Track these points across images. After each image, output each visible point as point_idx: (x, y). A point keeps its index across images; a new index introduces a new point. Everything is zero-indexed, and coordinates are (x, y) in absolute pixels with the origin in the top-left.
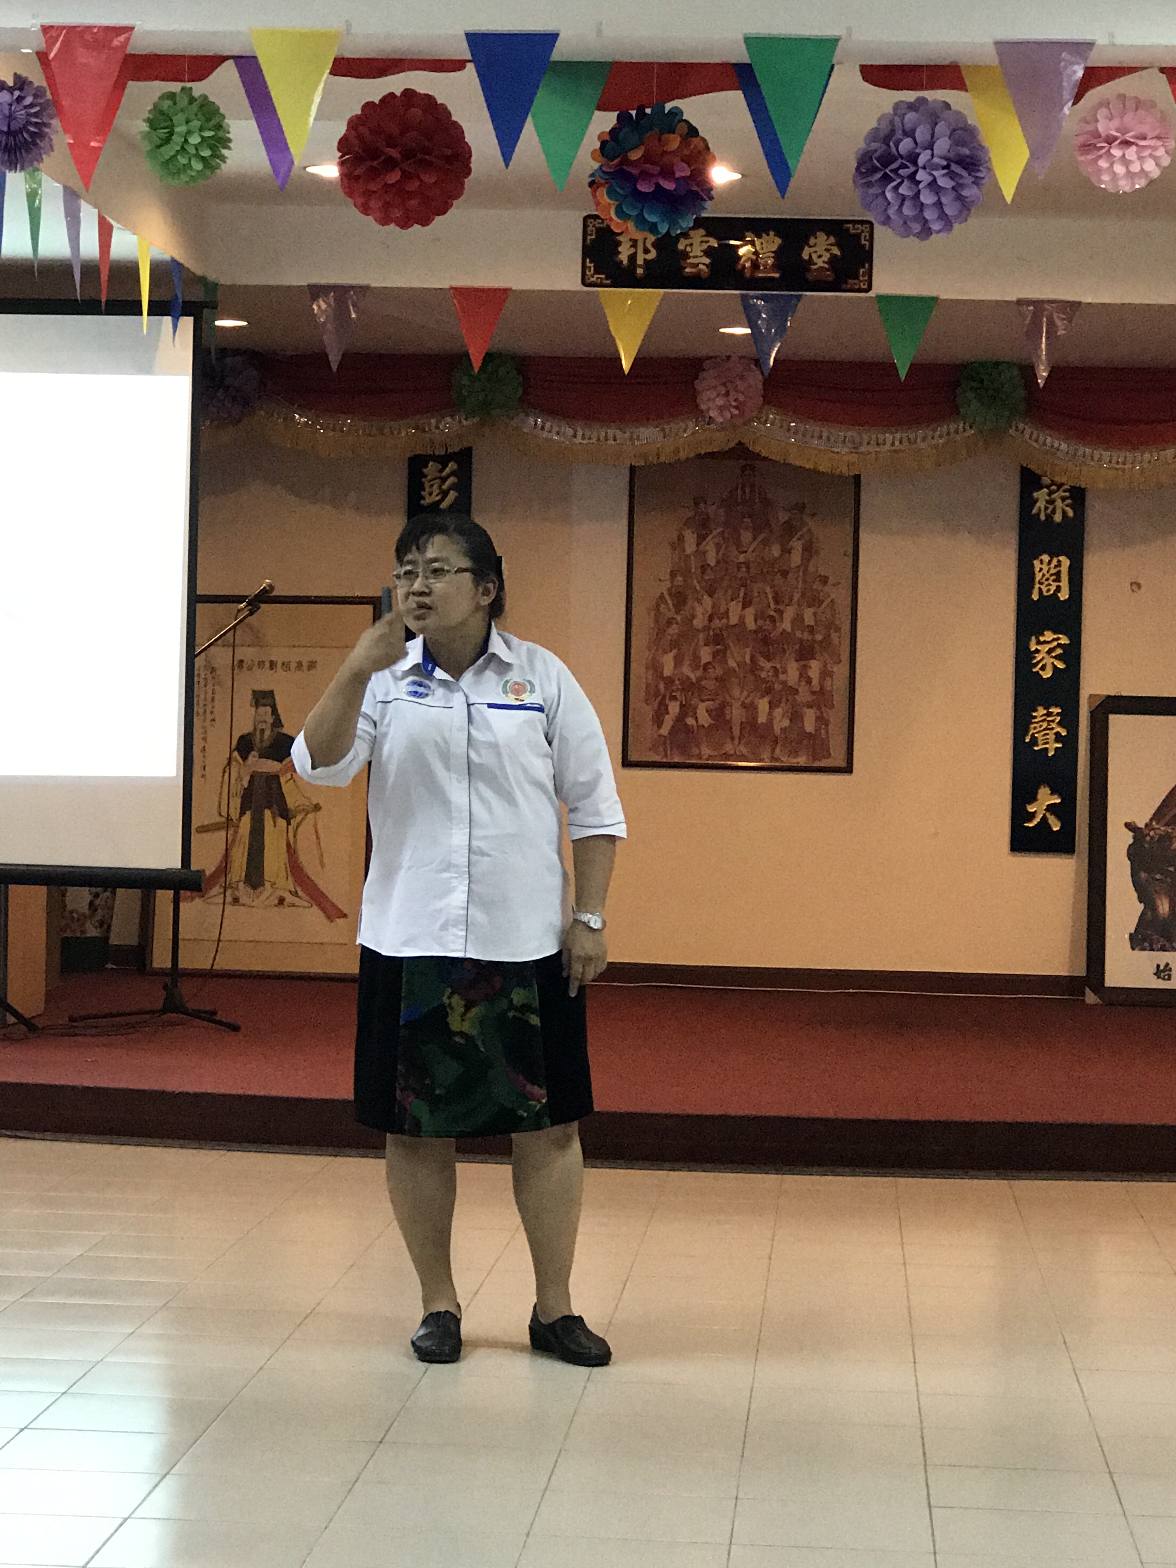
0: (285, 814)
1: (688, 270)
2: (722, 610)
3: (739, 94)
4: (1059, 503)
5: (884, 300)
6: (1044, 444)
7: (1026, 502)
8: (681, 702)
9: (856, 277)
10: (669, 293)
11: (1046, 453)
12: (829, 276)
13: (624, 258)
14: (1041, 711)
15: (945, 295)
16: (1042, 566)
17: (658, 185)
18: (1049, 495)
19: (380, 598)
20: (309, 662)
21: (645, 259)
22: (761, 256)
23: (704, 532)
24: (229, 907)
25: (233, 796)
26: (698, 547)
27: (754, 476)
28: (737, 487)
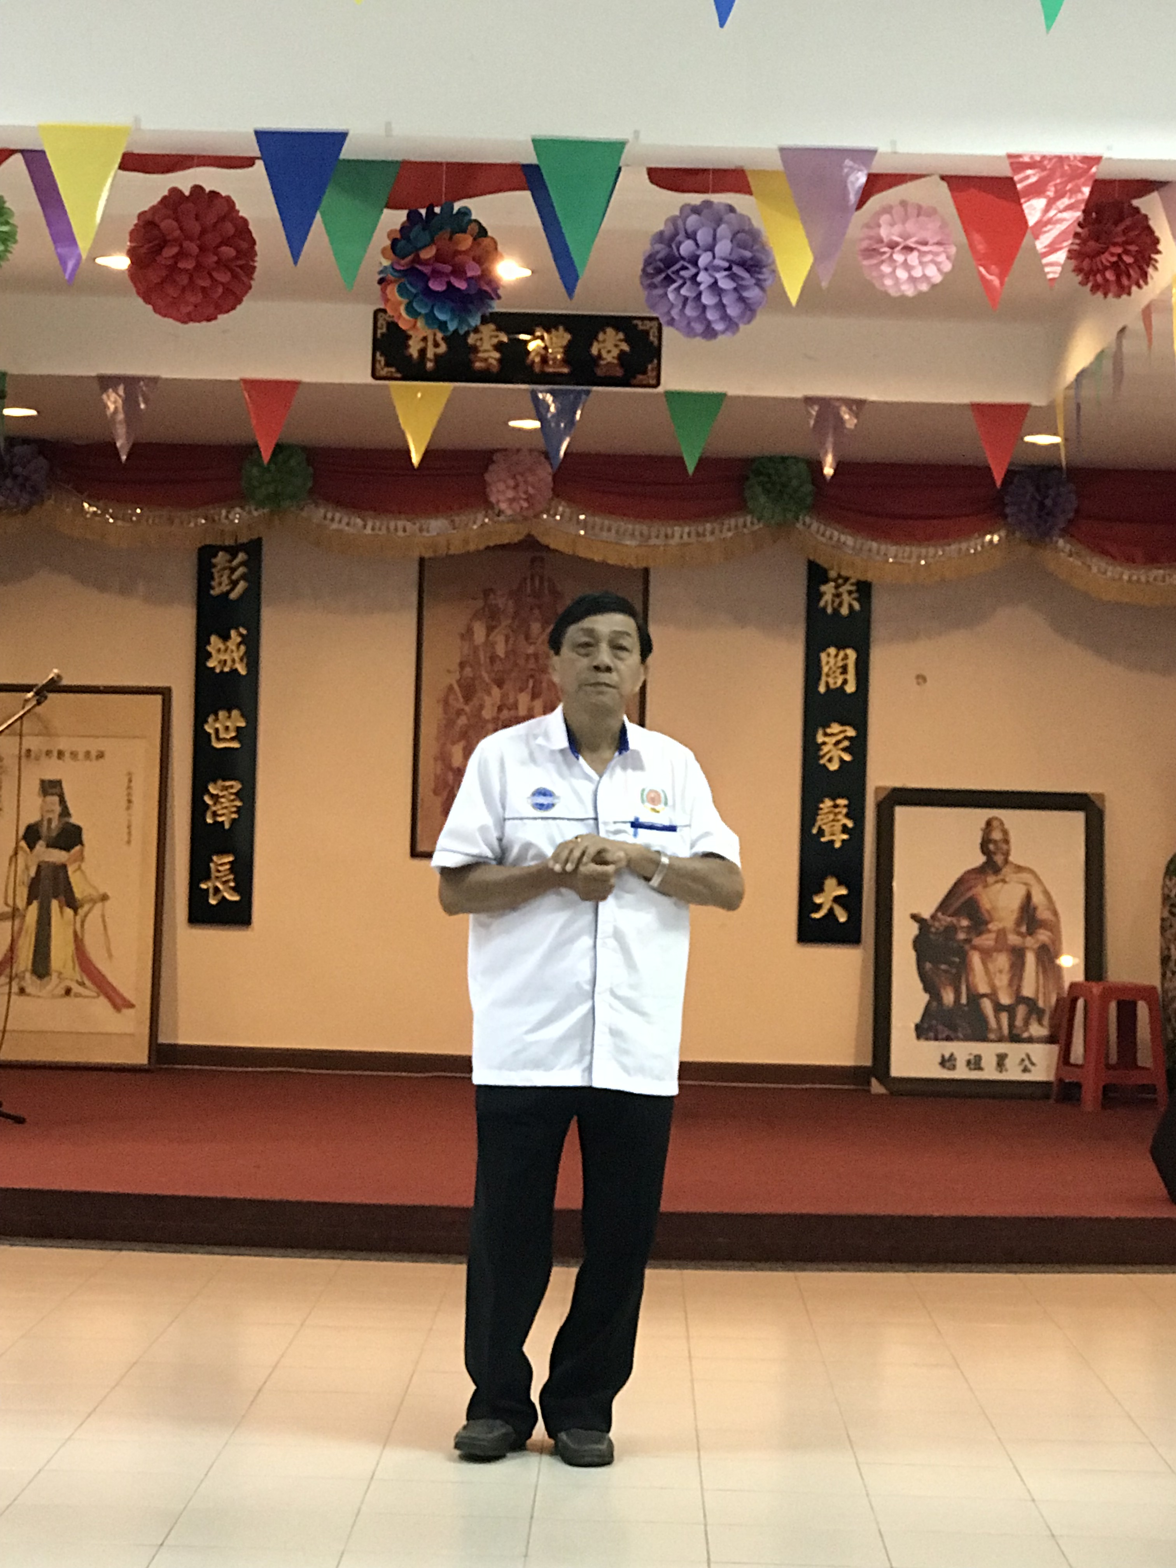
0: (72, 903)
1: (478, 365)
2: (511, 700)
3: (527, 194)
4: (846, 598)
5: (672, 396)
6: (831, 538)
7: (813, 595)
9: (644, 372)
10: (459, 388)
11: (833, 547)
12: (619, 372)
13: (414, 351)
14: (828, 803)
15: (732, 391)
16: (829, 659)
17: (449, 284)
18: (837, 587)
19: (170, 688)
20: (97, 752)
21: (435, 353)
22: (550, 351)
23: (494, 623)
24: (15, 997)
25: (20, 885)
26: (487, 638)
27: (543, 568)
28: (527, 577)
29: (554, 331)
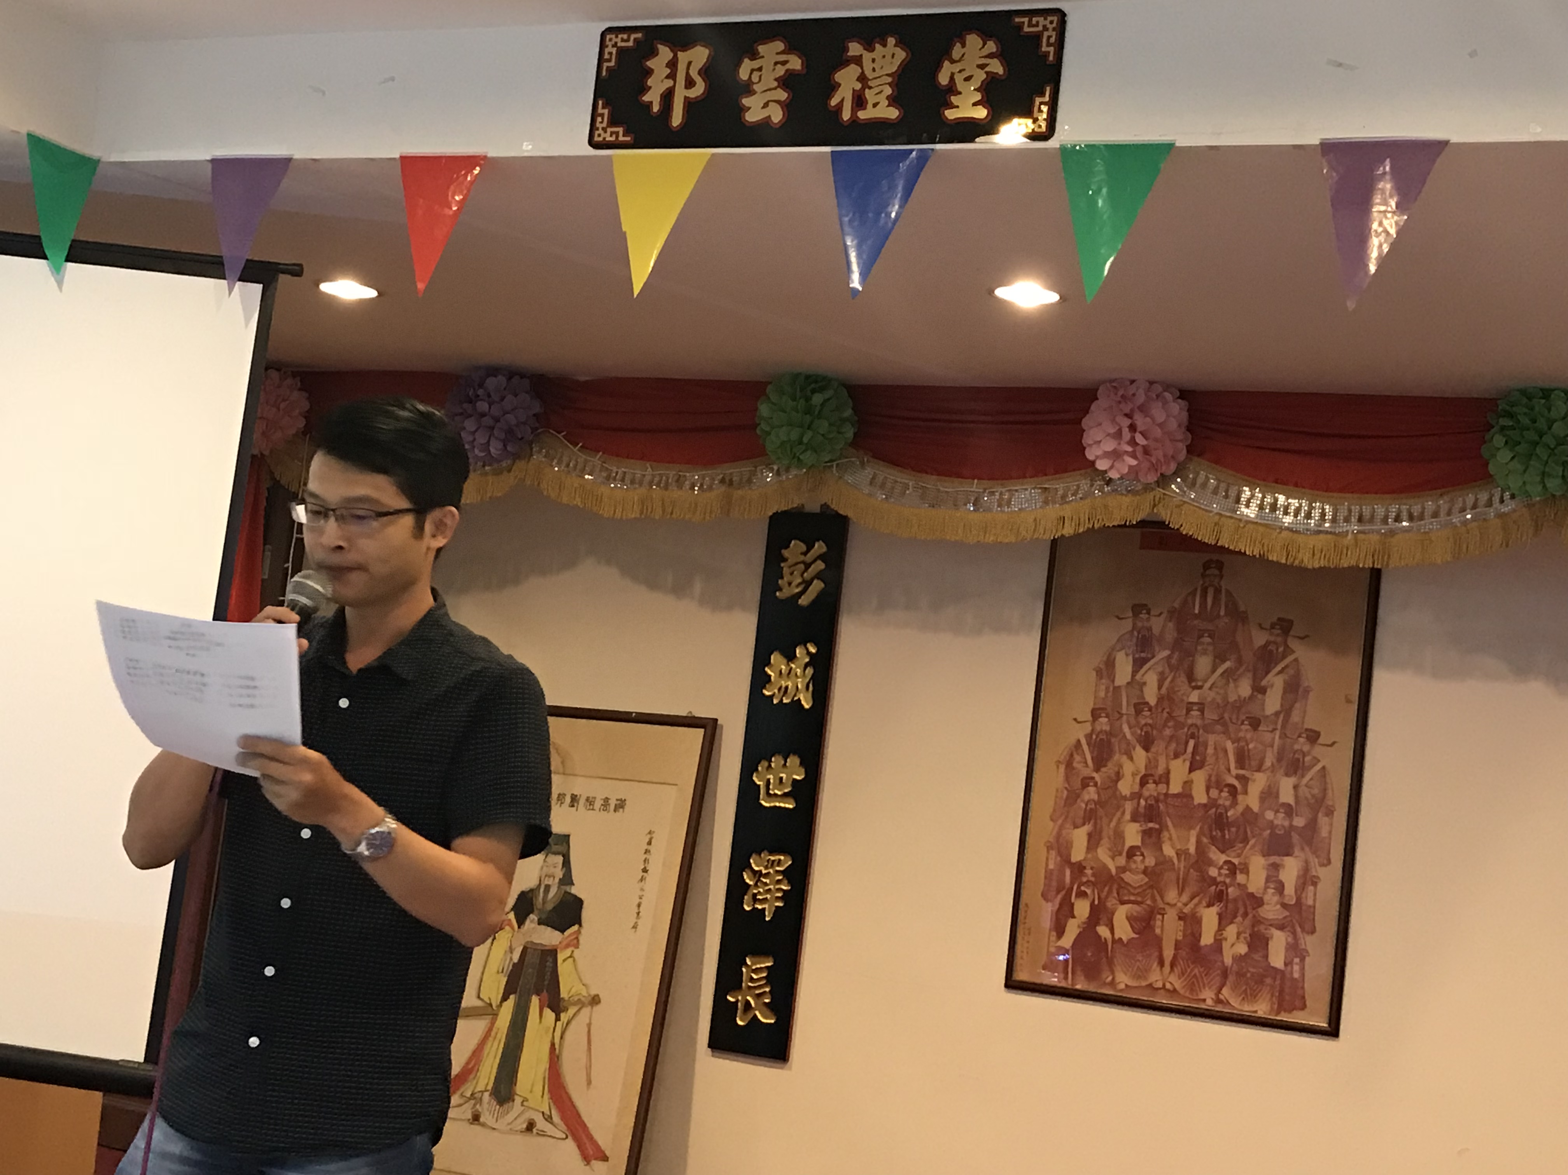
0: (556, 1005)
1: (750, 115)
2: (1161, 770)
8: (1094, 900)
10: (718, 156)
12: (982, 112)
13: (654, 97)
19: (716, 720)
20: (617, 800)
21: (686, 98)
22: (870, 83)
23: (1143, 655)
24: (466, 1125)
25: (498, 972)
26: (1133, 676)
27: (1221, 577)
28: (1196, 589)
29: (877, 46)
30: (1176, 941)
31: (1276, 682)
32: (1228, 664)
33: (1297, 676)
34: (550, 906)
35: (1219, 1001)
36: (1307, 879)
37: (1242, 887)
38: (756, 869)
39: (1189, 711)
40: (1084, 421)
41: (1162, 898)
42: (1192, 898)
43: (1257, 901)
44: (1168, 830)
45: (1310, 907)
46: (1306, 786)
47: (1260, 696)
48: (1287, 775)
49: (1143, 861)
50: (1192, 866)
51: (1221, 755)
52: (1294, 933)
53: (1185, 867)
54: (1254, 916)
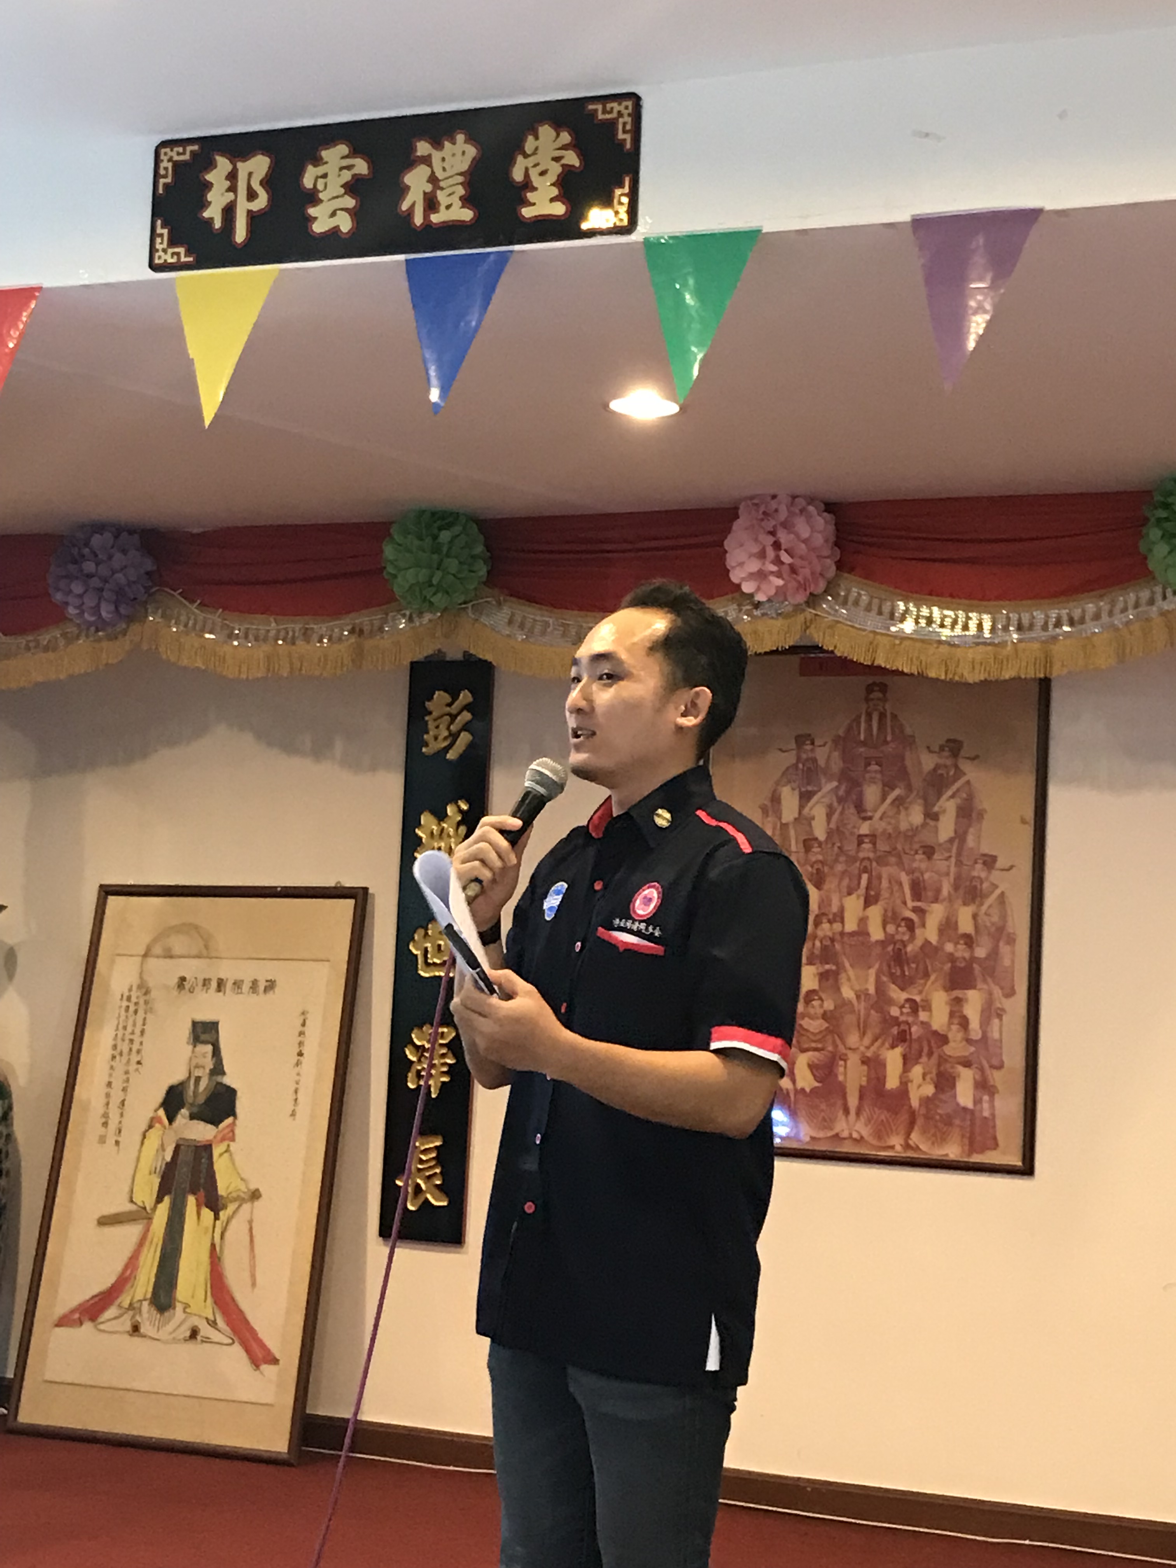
0: (214, 1203)
1: (317, 224)
2: (835, 909)
5: (659, 249)
10: (286, 271)
13: (214, 213)
19: (365, 889)
20: (267, 981)
21: (249, 212)
22: (442, 184)
23: (810, 788)
24: (127, 1337)
25: (150, 1174)
26: (800, 813)
27: (885, 700)
28: (859, 717)
29: (447, 144)
30: (861, 1087)
31: (948, 806)
32: (897, 792)
33: (970, 798)
34: (201, 1099)
35: (907, 1146)
36: (990, 1012)
37: (925, 1025)
38: (418, 1043)
39: (860, 843)
40: (726, 543)
41: (844, 1043)
42: (875, 1040)
43: (943, 1039)
44: (845, 971)
45: (996, 1040)
46: (986, 914)
47: (932, 823)
48: (965, 904)
49: (821, 1006)
50: (872, 1007)
51: (896, 888)
52: (982, 1070)
53: (865, 1008)
54: (940, 1057)
